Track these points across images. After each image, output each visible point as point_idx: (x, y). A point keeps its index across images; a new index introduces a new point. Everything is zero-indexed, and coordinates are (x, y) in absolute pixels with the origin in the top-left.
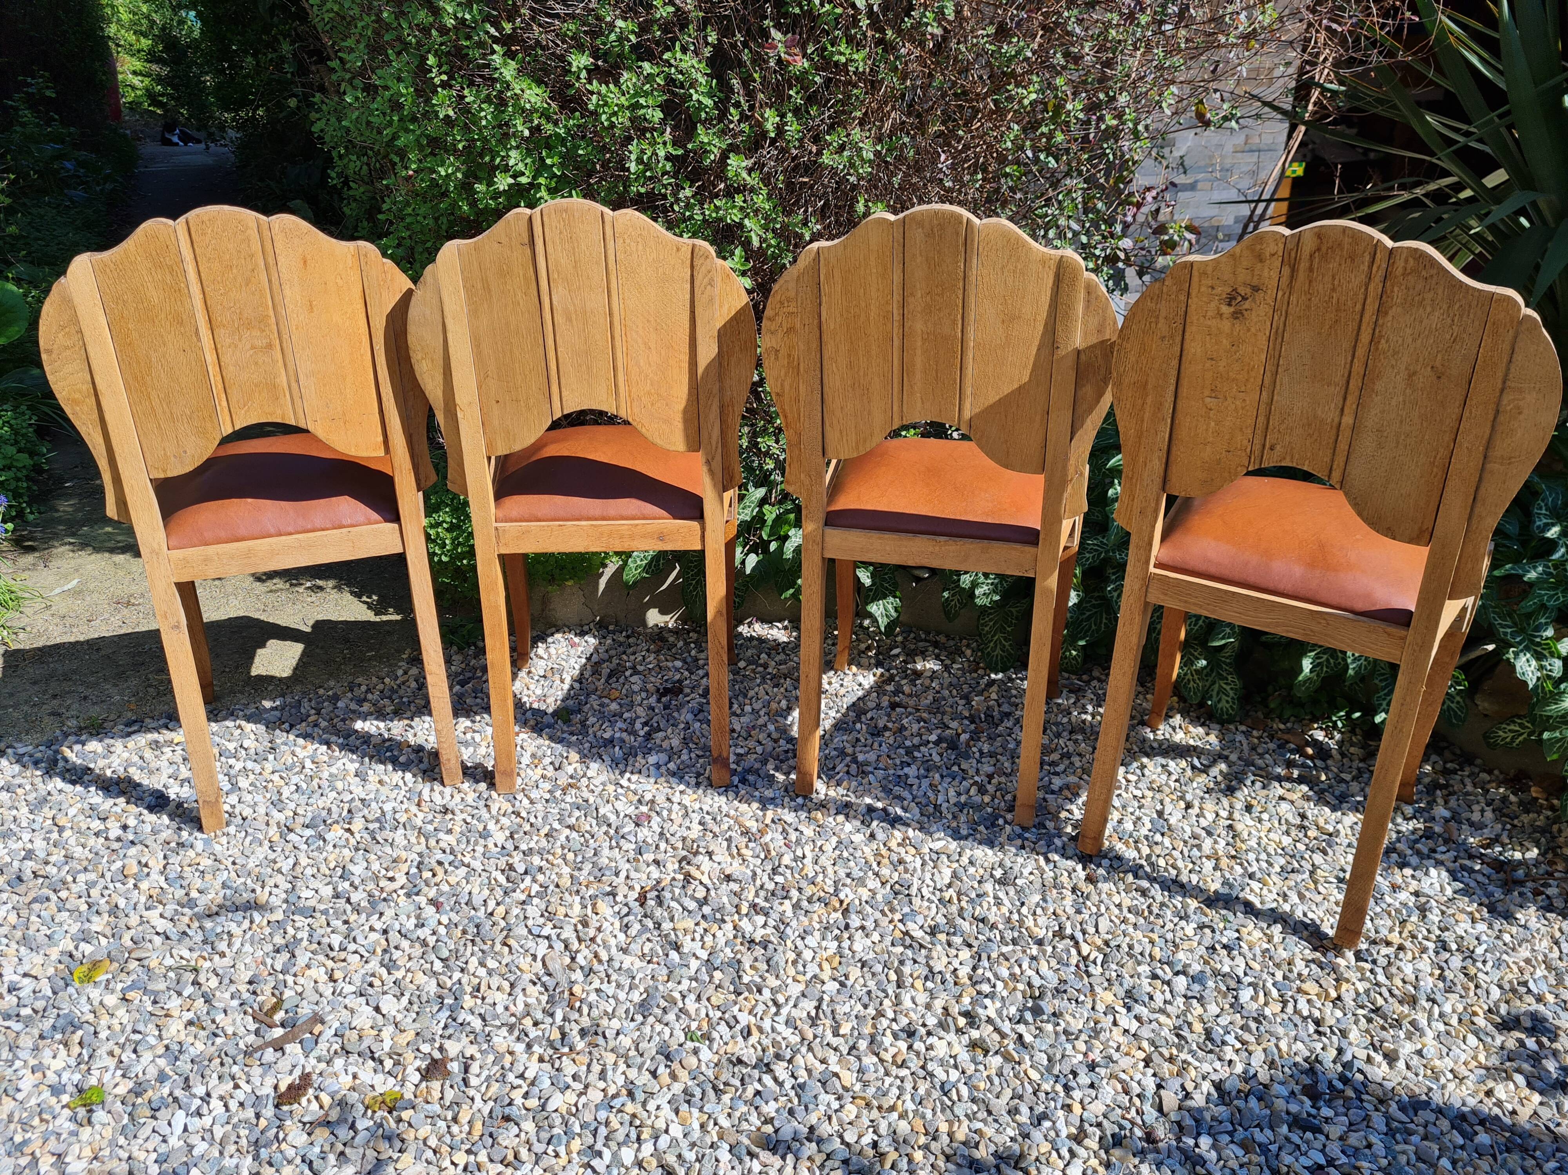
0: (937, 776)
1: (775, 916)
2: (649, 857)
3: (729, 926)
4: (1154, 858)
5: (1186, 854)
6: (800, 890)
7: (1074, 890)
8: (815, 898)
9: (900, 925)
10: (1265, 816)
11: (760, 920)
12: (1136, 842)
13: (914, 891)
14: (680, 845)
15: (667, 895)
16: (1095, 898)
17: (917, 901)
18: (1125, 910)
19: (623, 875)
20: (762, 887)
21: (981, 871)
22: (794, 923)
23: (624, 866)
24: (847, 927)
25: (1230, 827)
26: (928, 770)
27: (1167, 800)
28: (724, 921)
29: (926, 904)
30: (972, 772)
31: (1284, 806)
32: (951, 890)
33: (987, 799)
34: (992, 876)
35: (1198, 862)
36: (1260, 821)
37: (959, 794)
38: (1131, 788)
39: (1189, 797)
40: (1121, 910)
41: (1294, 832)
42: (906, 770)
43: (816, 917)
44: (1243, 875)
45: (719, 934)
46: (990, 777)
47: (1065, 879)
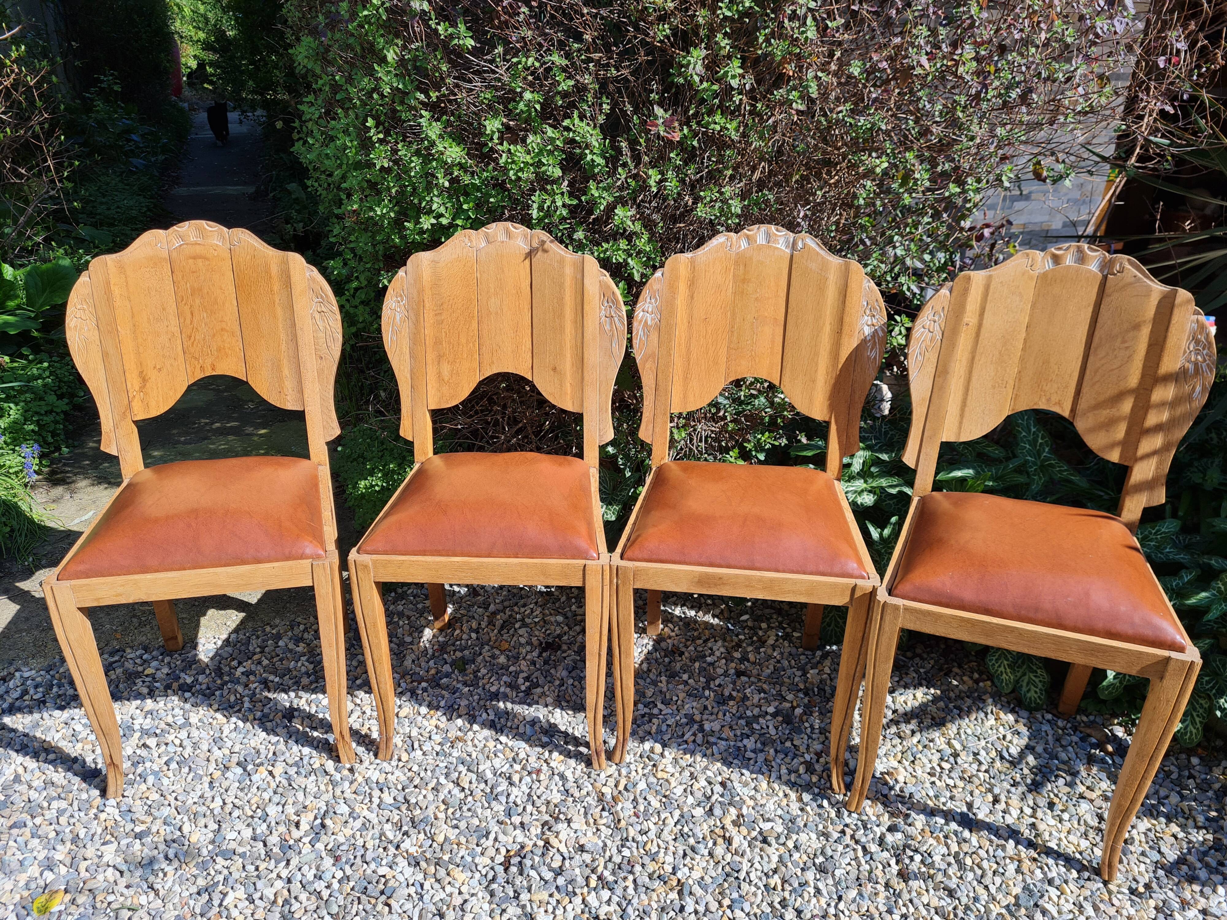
0: (772, 751)
1: (619, 891)
2: (516, 820)
3: (578, 900)
4: (962, 856)
5: (991, 854)
6: (643, 865)
7: (887, 886)
8: (655, 876)
9: (728, 912)
10: (1066, 816)
11: (605, 894)
12: (946, 837)
13: (742, 875)
14: (543, 809)
15: (528, 862)
16: (906, 896)
17: (745, 886)
18: (933, 911)
19: (492, 836)
20: (610, 859)
21: (805, 858)
22: (635, 901)
23: (494, 828)
24: (682, 909)
25: (1033, 825)
26: (764, 744)
27: (977, 792)
28: (575, 894)
29: (753, 889)
30: (803, 749)
31: (1084, 806)
32: (776, 876)
33: (815, 779)
34: (814, 865)
35: (1002, 863)
36: (1061, 821)
37: (790, 772)
38: (945, 777)
39: (997, 791)
40: (928, 911)
41: (1092, 834)
42: (745, 741)
43: (655, 897)
44: (1042, 881)
45: (569, 907)
46: (819, 755)
47: (879, 872)
